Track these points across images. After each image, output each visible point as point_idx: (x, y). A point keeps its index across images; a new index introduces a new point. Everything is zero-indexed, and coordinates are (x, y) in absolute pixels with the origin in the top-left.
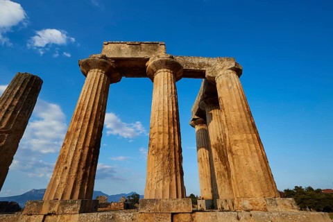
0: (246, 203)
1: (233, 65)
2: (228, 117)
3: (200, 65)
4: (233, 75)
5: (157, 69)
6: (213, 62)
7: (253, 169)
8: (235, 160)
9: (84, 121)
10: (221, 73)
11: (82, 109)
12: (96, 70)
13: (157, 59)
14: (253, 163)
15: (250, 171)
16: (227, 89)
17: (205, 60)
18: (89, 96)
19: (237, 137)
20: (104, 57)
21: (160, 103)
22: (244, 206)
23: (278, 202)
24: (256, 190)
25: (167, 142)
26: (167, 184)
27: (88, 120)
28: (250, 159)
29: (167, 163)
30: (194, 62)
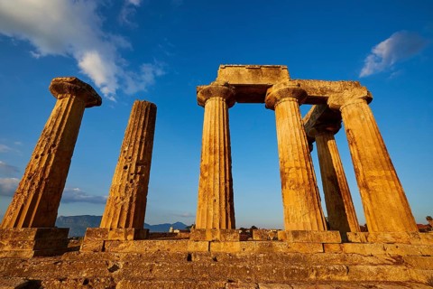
0: (389, 237)
1: (365, 94)
2: (361, 151)
3: (322, 90)
4: (365, 105)
5: (282, 97)
6: (336, 86)
7: (393, 204)
8: (372, 196)
9: (220, 155)
10: (350, 101)
11: (215, 142)
12: (218, 98)
13: (283, 87)
14: (393, 200)
15: (390, 206)
16: (359, 122)
17: (327, 84)
18: (217, 128)
19: (375, 173)
20: (226, 84)
21: (291, 136)
22: (386, 239)
23: (421, 236)
24: (398, 225)
25: (306, 177)
26: (313, 217)
27: (223, 153)
28: (390, 196)
29: (310, 198)
30: (315, 86)
